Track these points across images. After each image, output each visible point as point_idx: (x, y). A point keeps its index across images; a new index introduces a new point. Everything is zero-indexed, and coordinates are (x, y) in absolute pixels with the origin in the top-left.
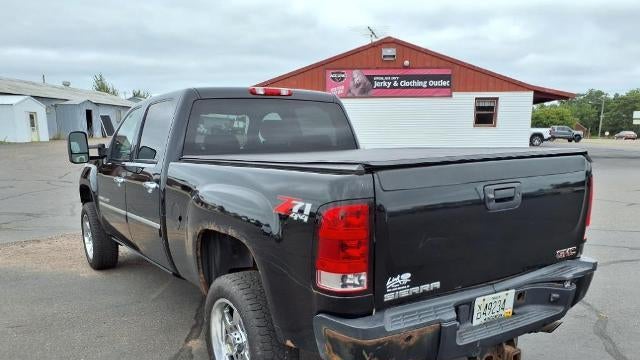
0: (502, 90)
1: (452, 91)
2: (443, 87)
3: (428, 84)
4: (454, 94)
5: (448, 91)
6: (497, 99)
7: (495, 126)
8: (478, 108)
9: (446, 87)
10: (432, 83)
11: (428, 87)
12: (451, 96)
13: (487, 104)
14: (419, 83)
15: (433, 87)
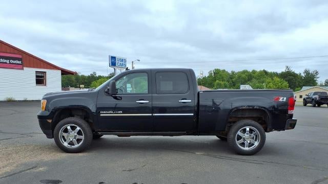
0: (47, 68)
1: (23, 67)
2: (18, 64)
3: (9, 61)
4: (24, 68)
5: (21, 67)
6: (45, 72)
7: (45, 85)
8: (37, 76)
9: (20, 64)
10: (12, 61)
11: (10, 63)
12: (23, 69)
13: (40, 75)
14: (5, 61)
15: (13, 63)
